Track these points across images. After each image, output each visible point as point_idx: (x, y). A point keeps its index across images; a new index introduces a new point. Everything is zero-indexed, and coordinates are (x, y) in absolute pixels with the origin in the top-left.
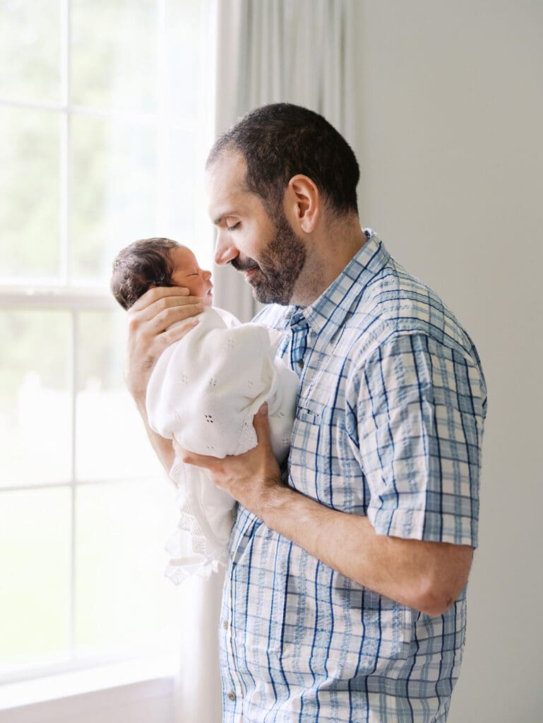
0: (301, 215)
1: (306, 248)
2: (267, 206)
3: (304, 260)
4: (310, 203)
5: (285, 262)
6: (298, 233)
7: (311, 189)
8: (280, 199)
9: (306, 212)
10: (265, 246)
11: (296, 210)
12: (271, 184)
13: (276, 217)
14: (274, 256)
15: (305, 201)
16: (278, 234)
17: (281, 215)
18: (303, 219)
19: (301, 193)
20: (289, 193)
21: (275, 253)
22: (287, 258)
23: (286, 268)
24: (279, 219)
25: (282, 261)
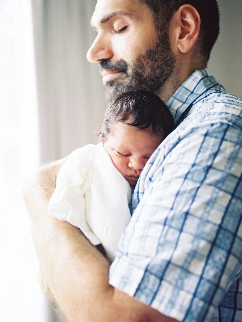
0: (181, 37)
1: (175, 64)
2: (156, 20)
3: (170, 73)
4: (192, 30)
5: (155, 70)
6: (174, 50)
7: (196, 20)
8: (168, 17)
9: (187, 36)
10: (144, 52)
11: (177, 32)
12: (165, 4)
13: (161, 30)
14: (148, 63)
15: (186, 28)
16: (158, 46)
17: (165, 30)
18: (181, 40)
19: (186, 20)
20: (177, 15)
21: (150, 60)
22: (158, 67)
23: (153, 76)
24: (163, 33)
25: (153, 70)
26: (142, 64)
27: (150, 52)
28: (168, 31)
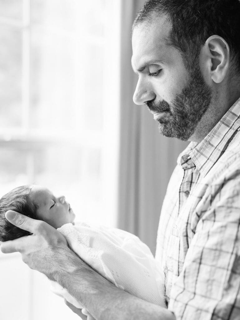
0: (213, 69)
1: (211, 95)
2: (185, 58)
3: (208, 105)
4: (222, 59)
5: (193, 105)
6: (209, 83)
7: (224, 48)
8: (197, 53)
9: (218, 67)
10: (180, 92)
11: (209, 64)
12: (191, 41)
13: (192, 68)
14: (186, 100)
15: (217, 57)
16: (192, 83)
17: (196, 67)
18: (214, 72)
19: (215, 50)
20: (205, 49)
21: (187, 98)
22: (195, 102)
23: (193, 111)
24: (195, 70)
25: (191, 105)
26: (181, 102)
27: (186, 90)
28: (199, 67)
